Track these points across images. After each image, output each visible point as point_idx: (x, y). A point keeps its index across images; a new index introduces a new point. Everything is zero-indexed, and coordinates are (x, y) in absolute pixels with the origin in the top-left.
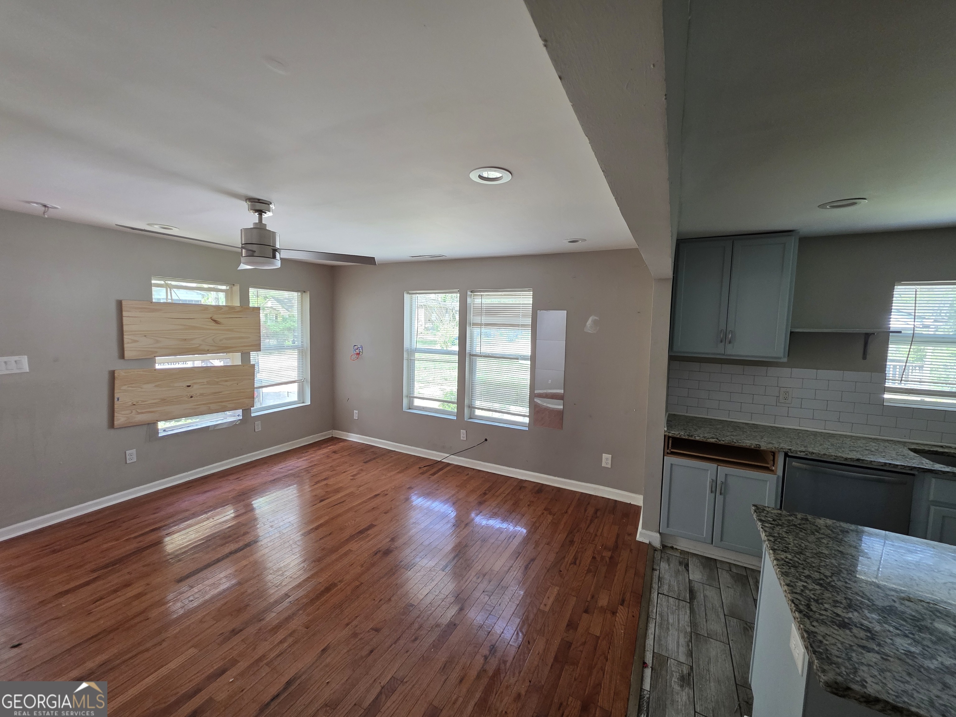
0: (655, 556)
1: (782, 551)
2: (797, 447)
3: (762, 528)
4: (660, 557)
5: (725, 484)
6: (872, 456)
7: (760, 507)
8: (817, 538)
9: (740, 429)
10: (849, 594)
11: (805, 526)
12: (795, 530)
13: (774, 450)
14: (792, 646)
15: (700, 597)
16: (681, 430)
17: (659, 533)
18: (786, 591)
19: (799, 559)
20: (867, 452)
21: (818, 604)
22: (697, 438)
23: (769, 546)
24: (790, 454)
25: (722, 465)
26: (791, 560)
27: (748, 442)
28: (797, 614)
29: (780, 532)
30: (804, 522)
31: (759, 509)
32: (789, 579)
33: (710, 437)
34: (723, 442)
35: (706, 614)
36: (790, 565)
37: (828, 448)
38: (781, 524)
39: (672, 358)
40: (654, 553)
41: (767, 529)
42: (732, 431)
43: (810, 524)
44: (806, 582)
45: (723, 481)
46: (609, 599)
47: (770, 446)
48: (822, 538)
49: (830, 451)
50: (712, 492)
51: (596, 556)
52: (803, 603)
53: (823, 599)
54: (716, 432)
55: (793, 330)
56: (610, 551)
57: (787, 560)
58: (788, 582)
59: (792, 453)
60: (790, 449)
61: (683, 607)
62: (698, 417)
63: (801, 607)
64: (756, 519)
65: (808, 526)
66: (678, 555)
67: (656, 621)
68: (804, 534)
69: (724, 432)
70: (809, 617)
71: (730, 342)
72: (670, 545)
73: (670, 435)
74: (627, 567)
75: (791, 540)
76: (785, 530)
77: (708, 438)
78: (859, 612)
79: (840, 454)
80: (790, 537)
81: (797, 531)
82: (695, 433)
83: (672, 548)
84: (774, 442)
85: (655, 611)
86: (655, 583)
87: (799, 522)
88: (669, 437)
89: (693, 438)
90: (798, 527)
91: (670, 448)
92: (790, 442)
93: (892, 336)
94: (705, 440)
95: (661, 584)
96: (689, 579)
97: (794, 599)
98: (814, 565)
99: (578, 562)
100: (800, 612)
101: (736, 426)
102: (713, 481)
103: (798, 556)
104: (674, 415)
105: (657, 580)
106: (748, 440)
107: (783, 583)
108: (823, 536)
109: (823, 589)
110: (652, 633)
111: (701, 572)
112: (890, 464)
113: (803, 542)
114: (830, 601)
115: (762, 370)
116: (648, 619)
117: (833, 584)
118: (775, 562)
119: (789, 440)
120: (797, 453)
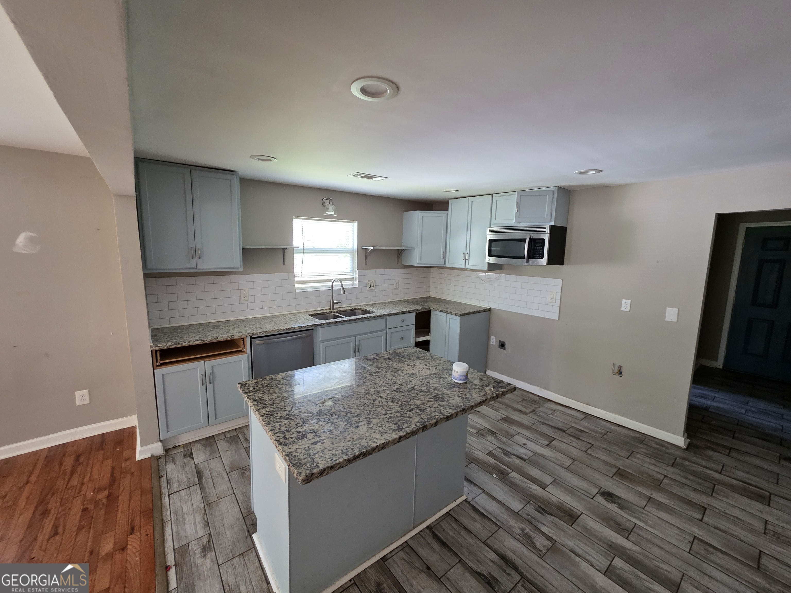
0: (160, 464)
1: (263, 408)
2: (257, 330)
3: (248, 398)
4: (164, 463)
5: (212, 374)
6: (294, 324)
7: (243, 383)
8: (280, 389)
9: (218, 327)
10: (302, 416)
11: (272, 384)
12: (267, 389)
13: (243, 337)
14: (277, 468)
15: (207, 473)
16: (168, 341)
17: (160, 441)
18: (270, 435)
19: (273, 408)
20: (292, 322)
21: (289, 432)
22: (184, 344)
23: (254, 409)
24: (253, 336)
25: (207, 360)
26: (269, 411)
27: (225, 336)
28: (280, 447)
29: (259, 395)
30: (271, 381)
31: (243, 385)
32: (271, 426)
33: (195, 340)
34: (206, 341)
35: (213, 483)
36: (269, 415)
37: (273, 326)
38: (258, 389)
39: (147, 276)
40: (158, 461)
41: (251, 397)
42: (212, 330)
43: (274, 380)
44: (280, 422)
45: (211, 372)
46: (115, 539)
47: (241, 334)
48: (282, 387)
49: (275, 327)
50: (203, 384)
51: (88, 506)
52: (281, 437)
53: (291, 427)
54: (199, 335)
55: (244, 247)
56: (105, 489)
57: (267, 413)
58: (271, 428)
59: (254, 335)
60: (253, 333)
61: (194, 491)
62: (181, 326)
63: (281, 441)
64: (242, 393)
65: (273, 383)
66: (182, 450)
67: (171, 522)
68: (273, 390)
69: (206, 333)
70: (286, 445)
71: (200, 258)
72: (172, 446)
73: (158, 348)
74: (130, 493)
75: (267, 398)
76: (262, 392)
77: (193, 342)
78: (308, 424)
79: (280, 328)
80: (265, 396)
81: (268, 389)
82: (181, 340)
83: (175, 447)
84: (242, 331)
85: (169, 513)
86: (164, 488)
87: (268, 382)
88: (156, 351)
89: (180, 346)
90: (268, 386)
91: (159, 361)
92: (252, 328)
93: (295, 250)
94: (191, 344)
95: (170, 485)
96: (195, 464)
97: (277, 438)
98: (282, 407)
99: (60, 530)
100: (281, 444)
101: (214, 326)
102: (202, 376)
103: (272, 407)
104: (158, 328)
105: (165, 484)
106: (225, 334)
107: (268, 431)
108: (282, 386)
109: (289, 420)
110: (169, 536)
111: (204, 452)
112: (303, 326)
113: (273, 395)
114: (294, 426)
115: (226, 278)
116: (163, 526)
117: (293, 414)
118: (261, 419)
119: (251, 326)
120: (257, 335)
